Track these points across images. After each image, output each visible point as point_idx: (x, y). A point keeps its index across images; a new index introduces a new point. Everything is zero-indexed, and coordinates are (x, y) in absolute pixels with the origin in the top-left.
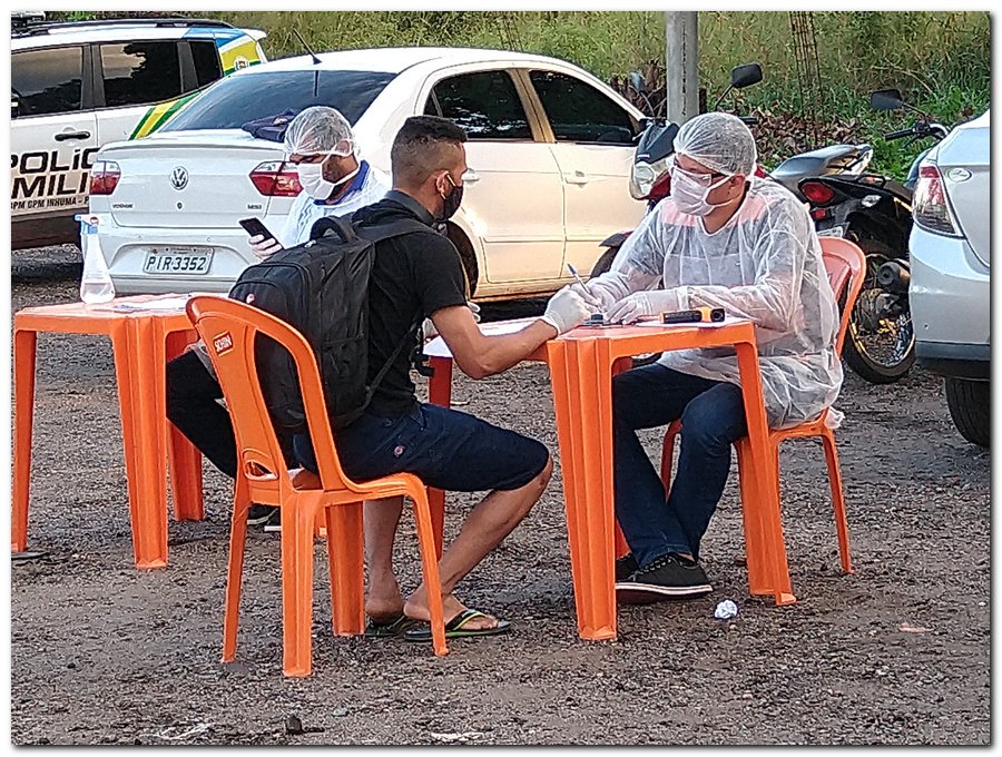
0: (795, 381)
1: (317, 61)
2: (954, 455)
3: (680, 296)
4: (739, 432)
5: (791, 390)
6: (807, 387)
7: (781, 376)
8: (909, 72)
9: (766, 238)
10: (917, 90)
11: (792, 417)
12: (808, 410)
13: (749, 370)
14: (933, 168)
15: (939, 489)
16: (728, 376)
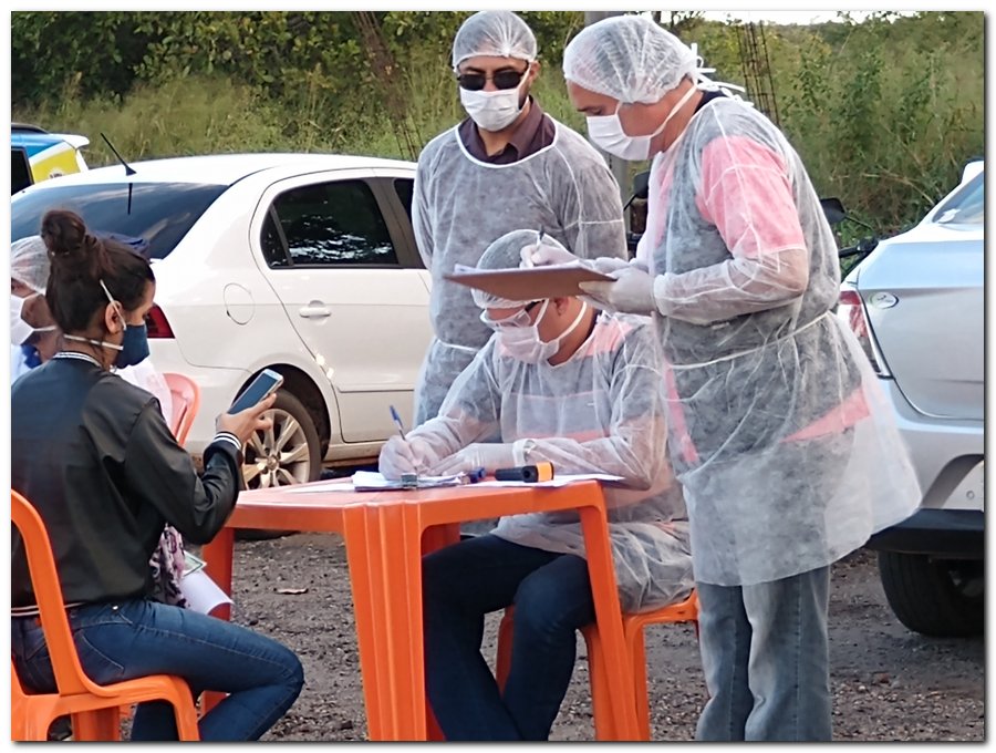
0: (655, 553)
1: (130, 172)
2: (890, 647)
3: (515, 451)
4: (585, 616)
5: (651, 564)
6: (670, 560)
7: (638, 546)
8: (906, 181)
9: (621, 374)
10: (917, 202)
11: (652, 598)
12: (673, 588)
13: (597, 540)
14: (853, 292)
15: (862, 687)
16: (572, 547)
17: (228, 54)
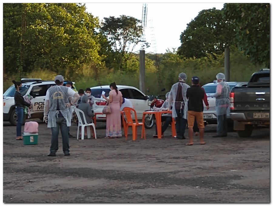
1: (101, 87)
17: (48, 65)
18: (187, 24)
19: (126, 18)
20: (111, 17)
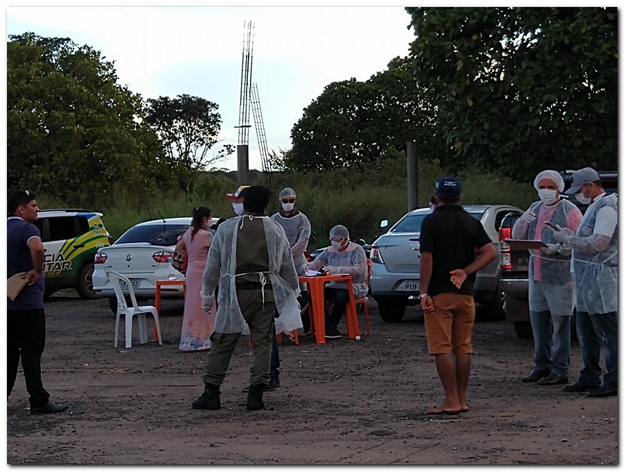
1: (164, 222)
18: (304, 109)
19: (190, 99)
20: (162, 99)
